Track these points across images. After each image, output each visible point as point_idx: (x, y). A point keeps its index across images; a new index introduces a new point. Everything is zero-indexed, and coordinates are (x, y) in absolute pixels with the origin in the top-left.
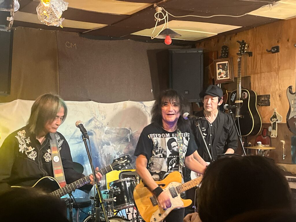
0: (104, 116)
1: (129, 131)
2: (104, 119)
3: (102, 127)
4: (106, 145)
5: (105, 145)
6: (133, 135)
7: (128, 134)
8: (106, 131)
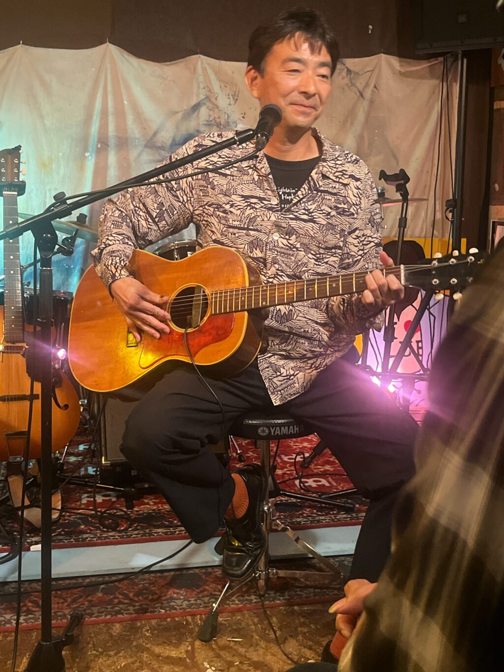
0: (233, 96)
2: (232, 102)
3: (227, 123)
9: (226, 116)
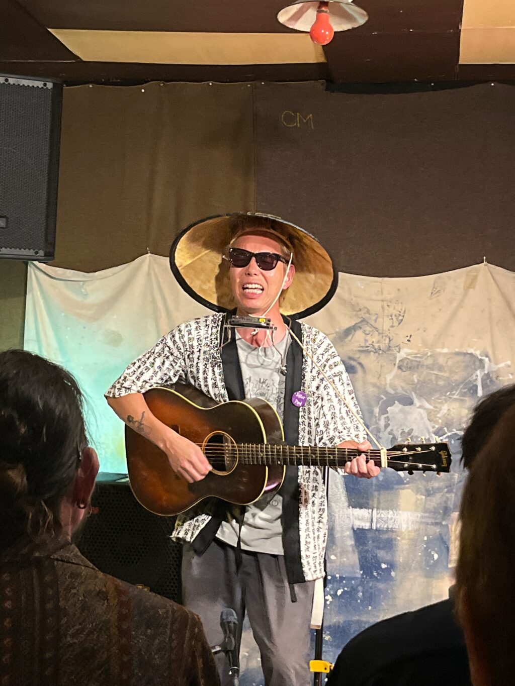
0: (397, 316)
1: (481, 361)
2: (396, 324)
3: (389, 348)
4: (400, 402)
5: (396, 402)
6: (494, 377)
7: (478, 372)
8: (401, 361)
9: (387, 340)
